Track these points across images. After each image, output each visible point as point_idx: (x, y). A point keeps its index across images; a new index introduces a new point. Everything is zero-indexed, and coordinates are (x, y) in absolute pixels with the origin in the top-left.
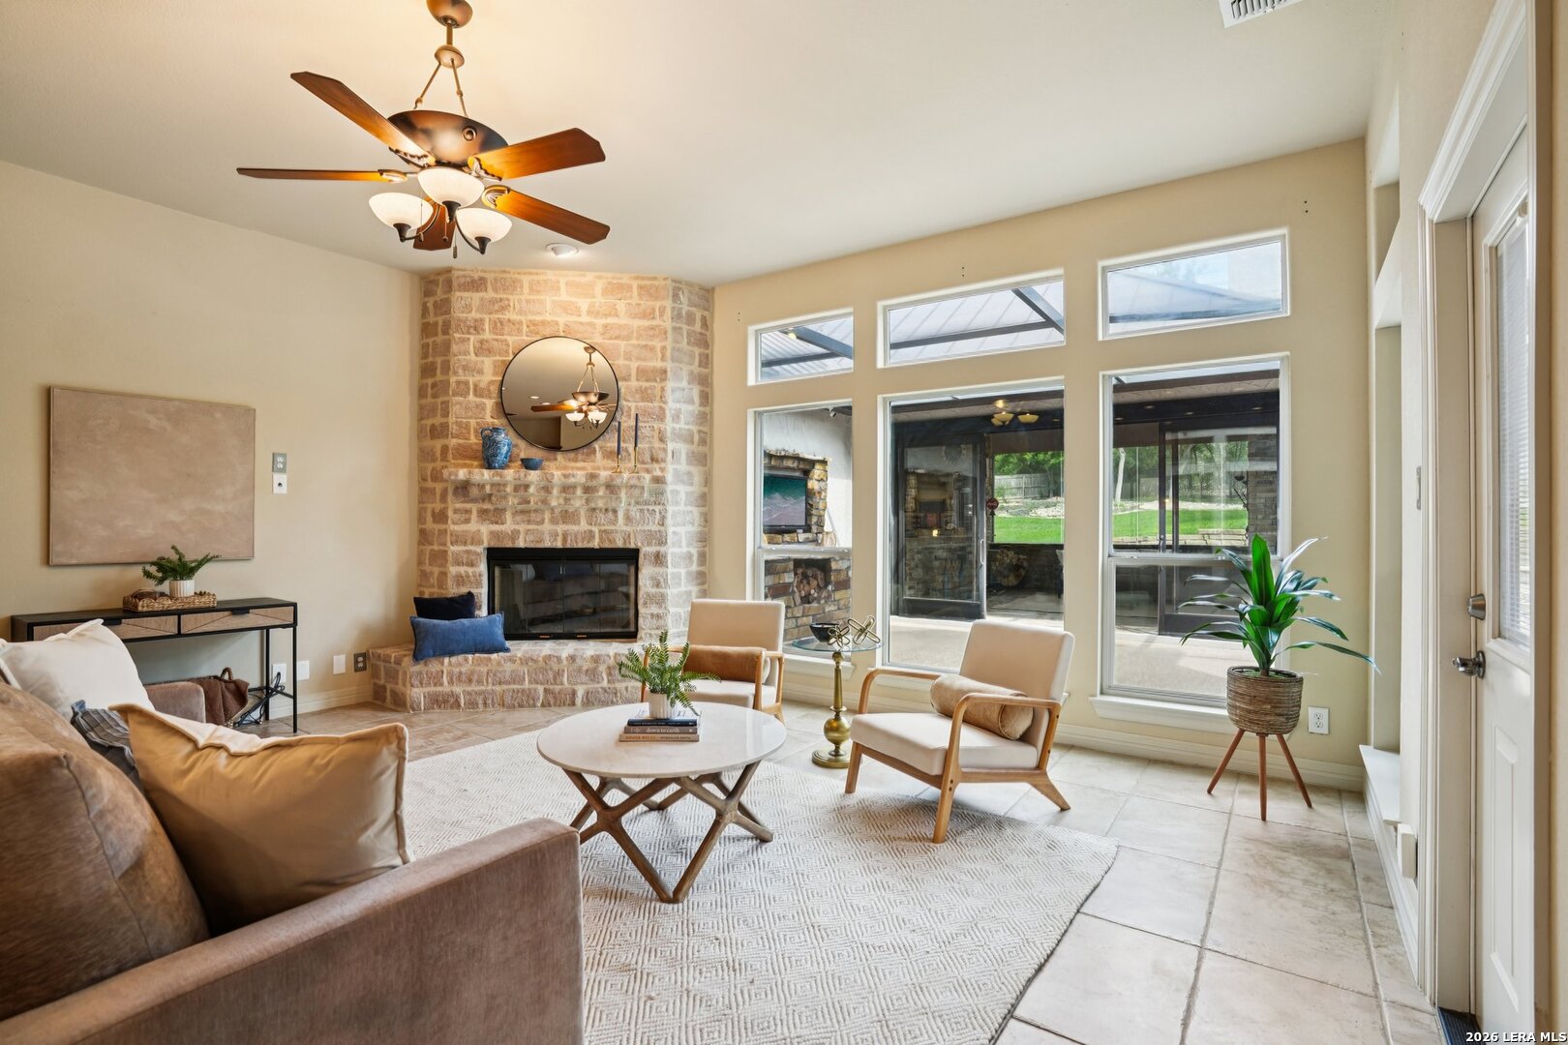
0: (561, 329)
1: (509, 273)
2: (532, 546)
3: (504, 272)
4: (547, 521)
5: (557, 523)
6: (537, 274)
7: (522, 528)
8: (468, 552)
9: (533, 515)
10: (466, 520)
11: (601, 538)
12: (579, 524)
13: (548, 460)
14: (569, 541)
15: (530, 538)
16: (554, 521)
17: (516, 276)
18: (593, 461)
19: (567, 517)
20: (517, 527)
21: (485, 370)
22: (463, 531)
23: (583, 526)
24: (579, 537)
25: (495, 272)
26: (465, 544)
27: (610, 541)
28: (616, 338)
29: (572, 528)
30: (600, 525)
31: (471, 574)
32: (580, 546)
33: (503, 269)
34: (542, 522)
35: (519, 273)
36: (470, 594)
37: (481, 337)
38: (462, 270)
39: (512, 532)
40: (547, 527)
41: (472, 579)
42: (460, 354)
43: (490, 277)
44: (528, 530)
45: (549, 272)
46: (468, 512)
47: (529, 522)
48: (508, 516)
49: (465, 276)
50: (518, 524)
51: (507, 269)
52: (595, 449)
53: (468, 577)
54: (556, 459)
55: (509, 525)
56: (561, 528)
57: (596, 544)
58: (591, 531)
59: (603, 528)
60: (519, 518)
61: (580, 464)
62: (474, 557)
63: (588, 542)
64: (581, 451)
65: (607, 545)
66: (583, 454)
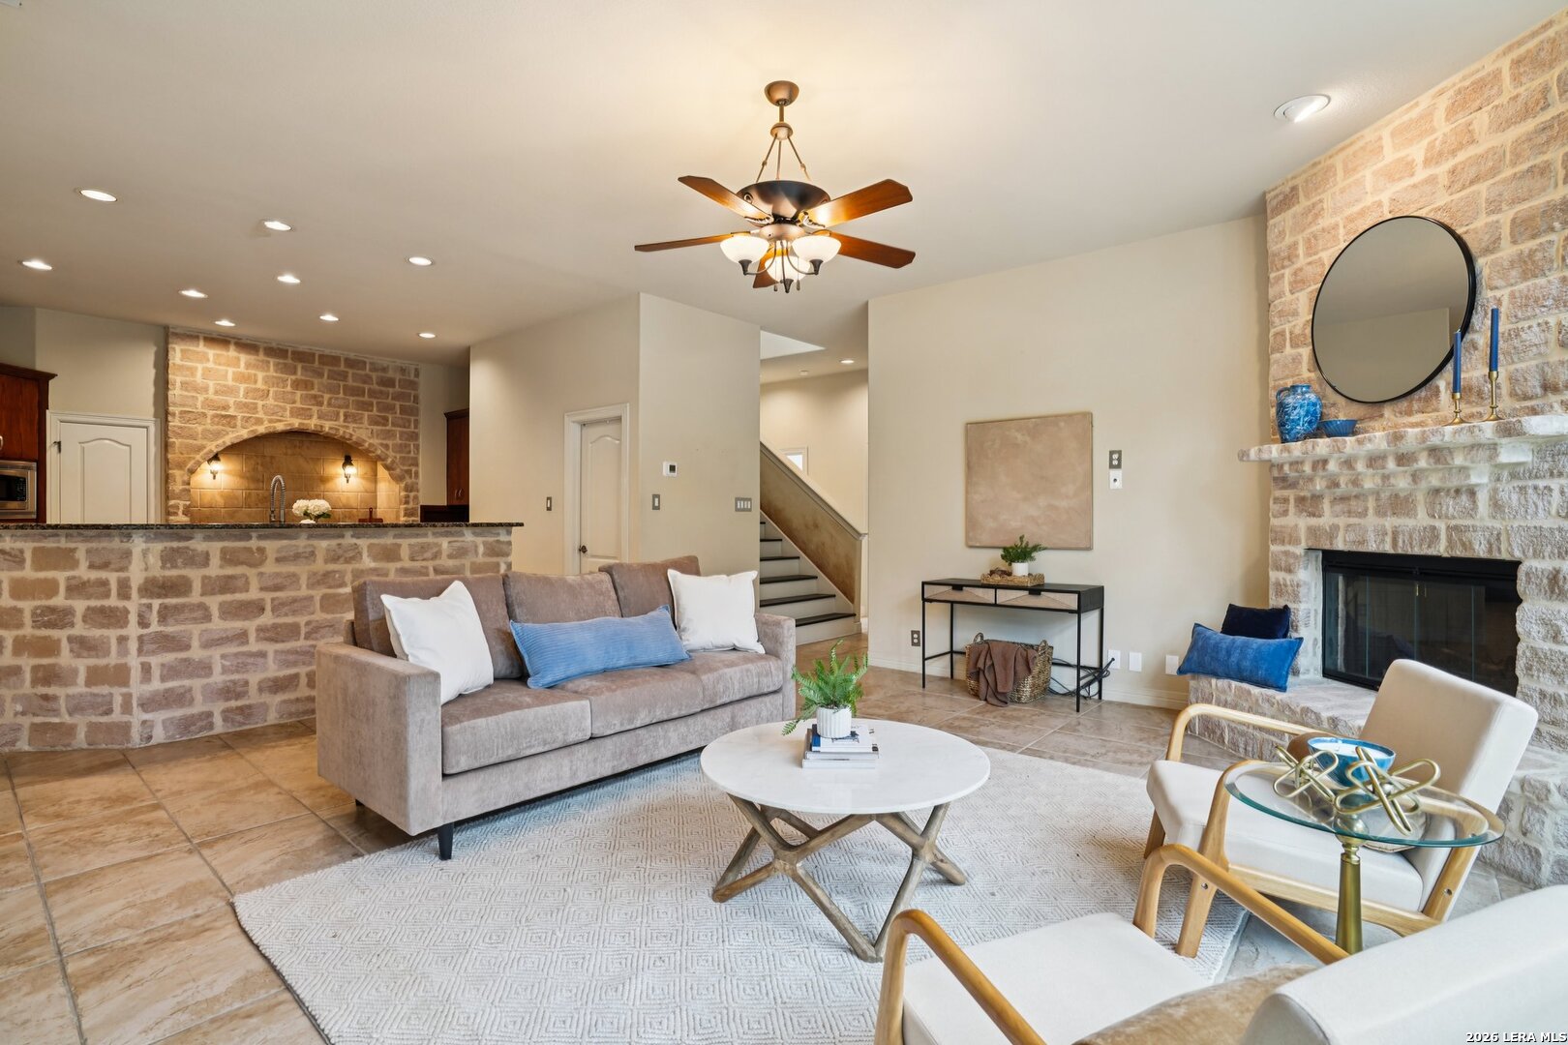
0: (1386, 210)
1: (1320, 163)
2: (1354, 548)
3: (1315, 165)
4: (1371, 511)
5: (1385, 515)
6: (1351, 144)
7: (1342, 521)
8: (1286, 553)
9: (1353, 503)
10: (1284, 511)
11: (1450, 540)
12: (1416, 515)
13: (1372, 418)
14: (1400, 544)
15: (1351, 536)
16: (1380, 512)
17: (1329, 162)
18: (1436, 410)
19: (1400, 504)
20: (1336, 521)
21: (1300, 310)
22: (1281, 526)
23: (1422, 519)
24: (1416, 536)
25: (1304, 172)
26: (1283, 543)
27: (1463, 544)
28: (1472, 183)
29: (1406, 523)
30: (1447, 517)
31: (1289, 583)
32: (1417, 551)
33: (1312, 162)
34: (1364, 514)
35: (1330, 157)
36: (1286, 607)
37: (1296, 266)
38: (1273, 190)
39: (1330, 527)
40: (1371, 521)
41: (1290, 589)
42: (1276, 299)
43: (1298, 181)
44: (1349, 526)
45: (1366, 132)
46: (1286, 500)
47: (1350, 513)
48: (1326, 505)
49: (1277, 196)
50: (1337, 516)
51: (1317, 160)
52: (1438, 387)
53: (1286, 586)
54: (1382, 416)
55: (1326, 520)
56: (1389, 522)
57: (1441, 549)
58: (1434, 528)
59: (1453, 523)
60: (1338, 508)
61: (1417, 418)
62: (1292, 561)
63: (1429, 546)
64: (1416, 396)
65: (1459, 553)
66: (1420, 399)
